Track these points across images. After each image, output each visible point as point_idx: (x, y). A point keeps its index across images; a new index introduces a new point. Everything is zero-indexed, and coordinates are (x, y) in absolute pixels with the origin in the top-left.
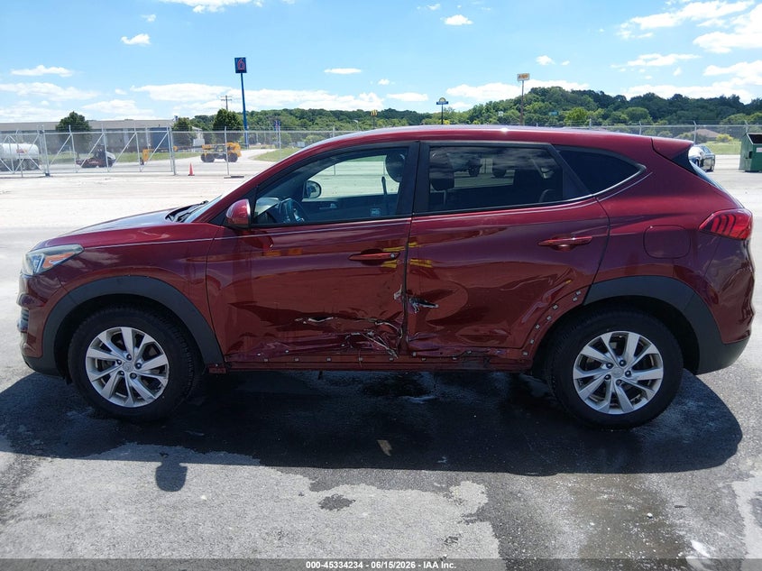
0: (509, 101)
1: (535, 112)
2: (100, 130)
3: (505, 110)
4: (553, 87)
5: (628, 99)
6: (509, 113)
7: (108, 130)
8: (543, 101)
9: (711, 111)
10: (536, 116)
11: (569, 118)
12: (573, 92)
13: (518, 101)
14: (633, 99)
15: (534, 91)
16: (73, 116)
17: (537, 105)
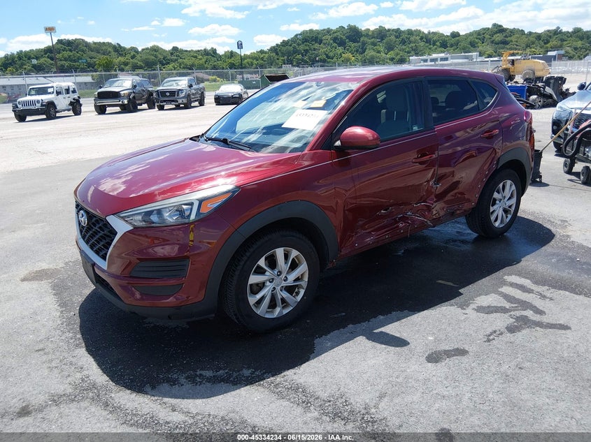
0: (38, 51)
1: (66, 60)
3: (37, 58)
4: (76, 39)
5: (140, 50)
6: (42, 60)
8: (71, 51)
9: (201, 59)
10: (66, 64)
11: (100, 65)
12: (95, 43)
13: (49, 51)
14: (143, 50)
15: (60, 42)
17: (66, 54)
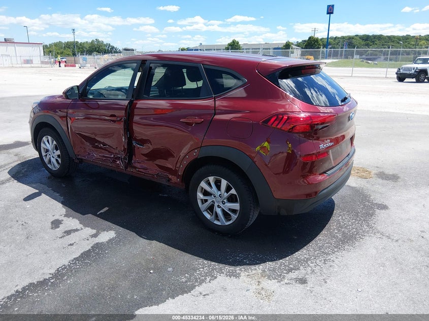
2: (259, 49)
7: (253, 49)
16: (234, 42)
